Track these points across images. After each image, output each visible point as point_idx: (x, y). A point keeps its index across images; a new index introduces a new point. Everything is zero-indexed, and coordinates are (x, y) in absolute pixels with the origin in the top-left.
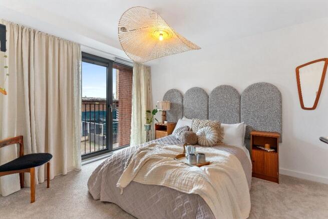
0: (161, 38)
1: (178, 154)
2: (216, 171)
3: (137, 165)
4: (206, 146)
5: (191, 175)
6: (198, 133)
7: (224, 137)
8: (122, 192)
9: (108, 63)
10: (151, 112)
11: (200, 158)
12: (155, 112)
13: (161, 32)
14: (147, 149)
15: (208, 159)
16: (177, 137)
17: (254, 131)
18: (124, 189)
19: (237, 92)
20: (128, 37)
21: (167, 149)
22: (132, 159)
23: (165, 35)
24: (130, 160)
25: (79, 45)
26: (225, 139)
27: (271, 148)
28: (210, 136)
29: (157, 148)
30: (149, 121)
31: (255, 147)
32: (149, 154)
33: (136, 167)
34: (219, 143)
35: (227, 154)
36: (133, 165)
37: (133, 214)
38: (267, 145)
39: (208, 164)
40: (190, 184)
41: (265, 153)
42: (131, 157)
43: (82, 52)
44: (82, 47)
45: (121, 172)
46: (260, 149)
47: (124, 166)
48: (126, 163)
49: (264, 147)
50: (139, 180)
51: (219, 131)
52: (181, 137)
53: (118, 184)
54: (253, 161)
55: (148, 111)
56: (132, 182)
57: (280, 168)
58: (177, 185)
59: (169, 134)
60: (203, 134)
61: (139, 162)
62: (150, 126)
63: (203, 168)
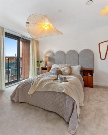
0: (46, 29)
1: (54, 79)
2: (72, 83)
3: (37, 84)
4: (65, 75)
5: (62, 86)
6: (62, 70)
7: (72, 71)
8: (30, 96)
9: (18, 38)
10: (39, 62)
11: (64, 79)
12: (41, 62)
13: (46, 26)
14: (40, 77)
15: (67, 80)
16: (52, 72)
17: (84, 68)
18: (31, 95)
19: (77, 53)
20: (31, 27)
21: (49, 77)
22: (35, 82)
23: (48, 27)
24: (33, 82)
25: (4, 28)
26: (73, 72)
27: (90, 75)
28: (67, 71)
29: (45, 77)
30: (38, 66)
31: (84, 75)
32: (42, 79)
33: (37, 85)
34: (70, 74)
35: (75, 77)
36: (35, 84)
37: (36, 105)
38: (89, 74)
39: (68, 81)
40: (62, 89)
41: (88, 77)
42: (34, 81)
43: (5, 32)
44: (5, 29)
45: (30, 88)
46: (86, 75)
47: (31, 85)
48: (32, 84)
49: (88, 74)
50: (39, 90)
51: (71, 69)
52: (55, 72)
53: (29, 93)
54: (84, 80)
55: (38, 62)
56: (35, 91)
57: (94, 83)
58: (57, 90)
59: (48, 71)
60: (64, 70)
61: (38, 83)
62: (39, 68)
63: (66, 82)
